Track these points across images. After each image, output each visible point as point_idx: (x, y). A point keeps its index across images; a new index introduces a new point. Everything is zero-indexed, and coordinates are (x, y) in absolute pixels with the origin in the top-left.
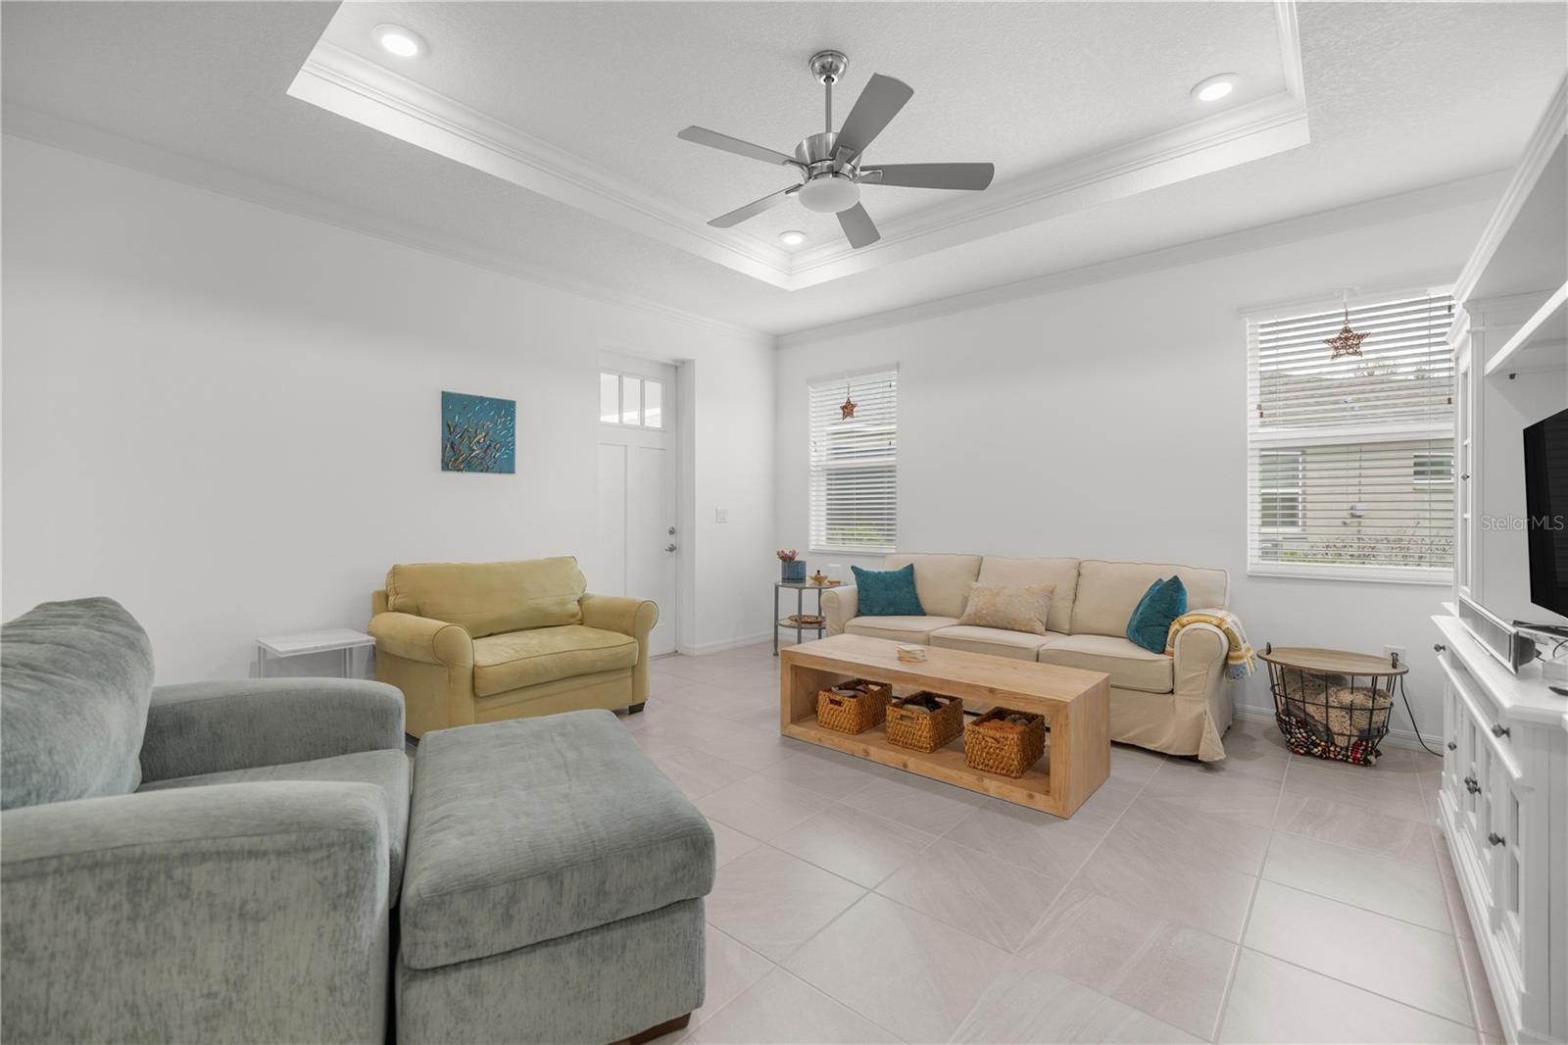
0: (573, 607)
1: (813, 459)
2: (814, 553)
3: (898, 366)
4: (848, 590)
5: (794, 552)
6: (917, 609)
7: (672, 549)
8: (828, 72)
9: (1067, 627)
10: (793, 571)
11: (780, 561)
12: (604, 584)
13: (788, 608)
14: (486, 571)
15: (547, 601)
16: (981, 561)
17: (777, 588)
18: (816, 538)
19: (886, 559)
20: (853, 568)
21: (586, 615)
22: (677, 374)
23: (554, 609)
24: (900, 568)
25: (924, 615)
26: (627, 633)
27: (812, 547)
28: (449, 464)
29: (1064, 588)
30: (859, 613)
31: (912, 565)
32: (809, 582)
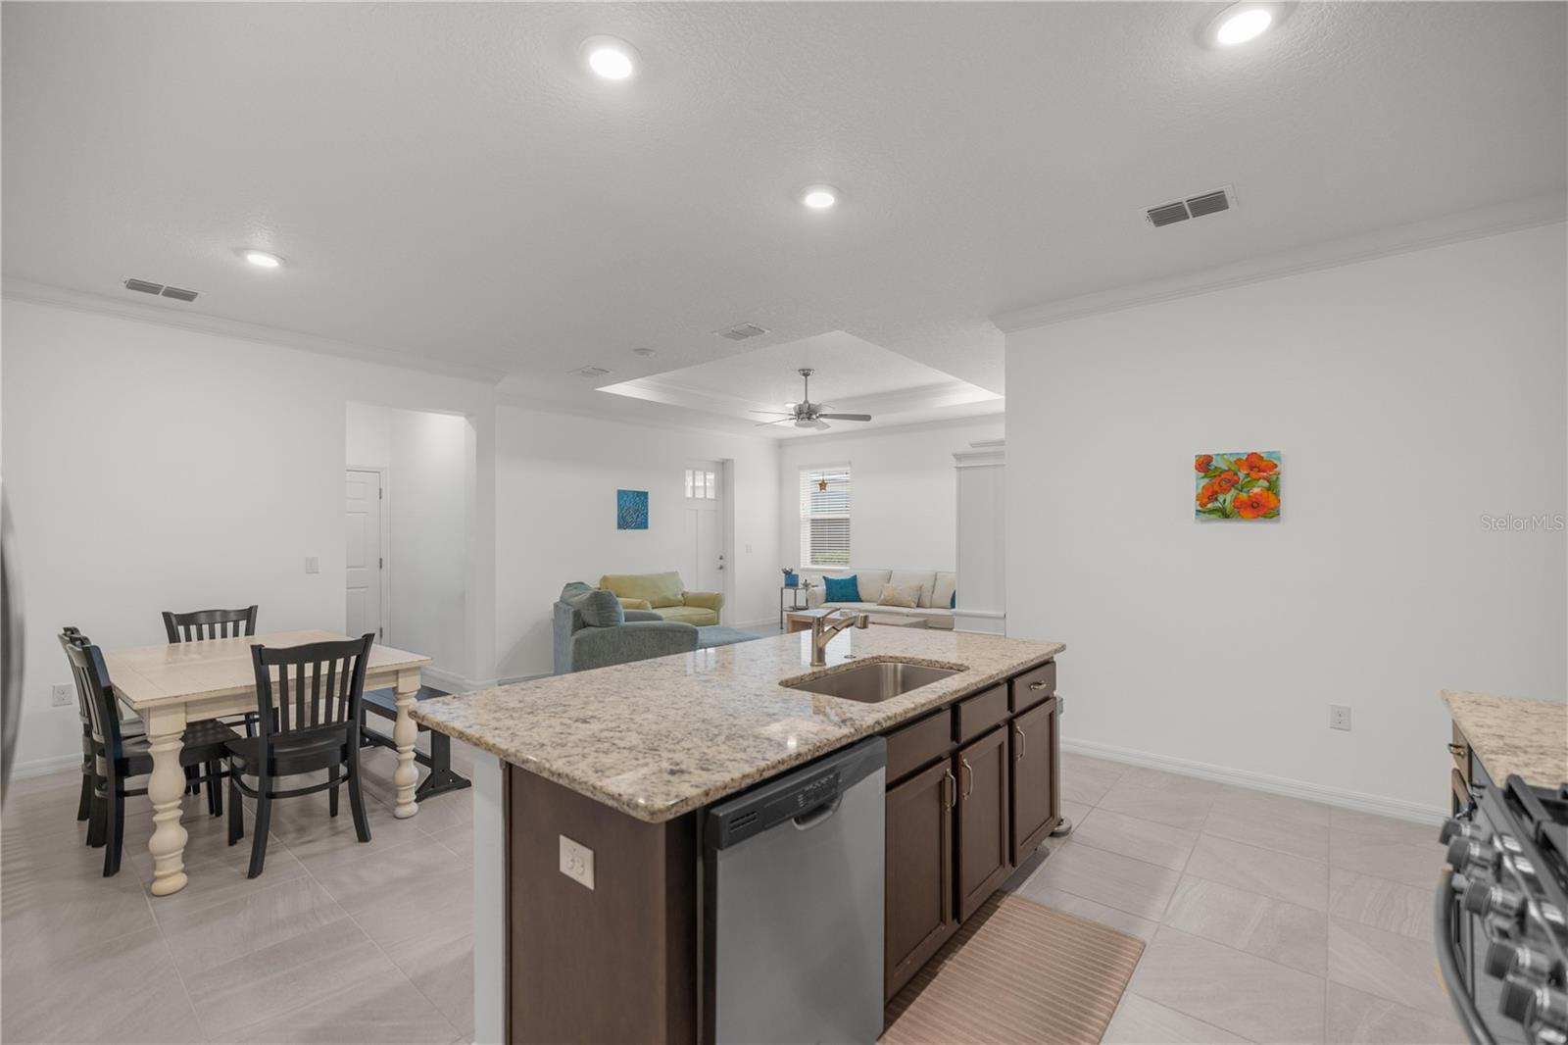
0: (680, 597)
1: (802, 514)
2: (803, 570)
3: (850, 463)
4: (822, 588)
5: (792, 570)
6: (858, 599)
7: (721, 568)
8: (806, 375)
9: (928, 605)
10: (791, 580)
11: (784, 575)
12: (693, 586)
13: (789, 602)
14: (642, 578)
15: (669, 593)
16: (891, 572)
17: (782, 589)
18: (804, 562)
19: (841, 572)
20: (824, 577)
21: (687, 601)
22: (724, 468)
23: (672, 598)
24: (849, 577)
25: (862, 601)
26: (710, 608)
27: (802, 566)
28: (620, 527)
29: (927, 586)
30: (827, 601)
31: (856, 576)
32: (800, 586)
